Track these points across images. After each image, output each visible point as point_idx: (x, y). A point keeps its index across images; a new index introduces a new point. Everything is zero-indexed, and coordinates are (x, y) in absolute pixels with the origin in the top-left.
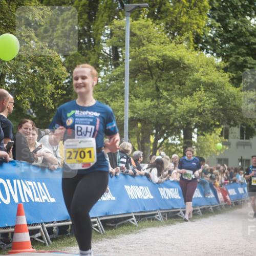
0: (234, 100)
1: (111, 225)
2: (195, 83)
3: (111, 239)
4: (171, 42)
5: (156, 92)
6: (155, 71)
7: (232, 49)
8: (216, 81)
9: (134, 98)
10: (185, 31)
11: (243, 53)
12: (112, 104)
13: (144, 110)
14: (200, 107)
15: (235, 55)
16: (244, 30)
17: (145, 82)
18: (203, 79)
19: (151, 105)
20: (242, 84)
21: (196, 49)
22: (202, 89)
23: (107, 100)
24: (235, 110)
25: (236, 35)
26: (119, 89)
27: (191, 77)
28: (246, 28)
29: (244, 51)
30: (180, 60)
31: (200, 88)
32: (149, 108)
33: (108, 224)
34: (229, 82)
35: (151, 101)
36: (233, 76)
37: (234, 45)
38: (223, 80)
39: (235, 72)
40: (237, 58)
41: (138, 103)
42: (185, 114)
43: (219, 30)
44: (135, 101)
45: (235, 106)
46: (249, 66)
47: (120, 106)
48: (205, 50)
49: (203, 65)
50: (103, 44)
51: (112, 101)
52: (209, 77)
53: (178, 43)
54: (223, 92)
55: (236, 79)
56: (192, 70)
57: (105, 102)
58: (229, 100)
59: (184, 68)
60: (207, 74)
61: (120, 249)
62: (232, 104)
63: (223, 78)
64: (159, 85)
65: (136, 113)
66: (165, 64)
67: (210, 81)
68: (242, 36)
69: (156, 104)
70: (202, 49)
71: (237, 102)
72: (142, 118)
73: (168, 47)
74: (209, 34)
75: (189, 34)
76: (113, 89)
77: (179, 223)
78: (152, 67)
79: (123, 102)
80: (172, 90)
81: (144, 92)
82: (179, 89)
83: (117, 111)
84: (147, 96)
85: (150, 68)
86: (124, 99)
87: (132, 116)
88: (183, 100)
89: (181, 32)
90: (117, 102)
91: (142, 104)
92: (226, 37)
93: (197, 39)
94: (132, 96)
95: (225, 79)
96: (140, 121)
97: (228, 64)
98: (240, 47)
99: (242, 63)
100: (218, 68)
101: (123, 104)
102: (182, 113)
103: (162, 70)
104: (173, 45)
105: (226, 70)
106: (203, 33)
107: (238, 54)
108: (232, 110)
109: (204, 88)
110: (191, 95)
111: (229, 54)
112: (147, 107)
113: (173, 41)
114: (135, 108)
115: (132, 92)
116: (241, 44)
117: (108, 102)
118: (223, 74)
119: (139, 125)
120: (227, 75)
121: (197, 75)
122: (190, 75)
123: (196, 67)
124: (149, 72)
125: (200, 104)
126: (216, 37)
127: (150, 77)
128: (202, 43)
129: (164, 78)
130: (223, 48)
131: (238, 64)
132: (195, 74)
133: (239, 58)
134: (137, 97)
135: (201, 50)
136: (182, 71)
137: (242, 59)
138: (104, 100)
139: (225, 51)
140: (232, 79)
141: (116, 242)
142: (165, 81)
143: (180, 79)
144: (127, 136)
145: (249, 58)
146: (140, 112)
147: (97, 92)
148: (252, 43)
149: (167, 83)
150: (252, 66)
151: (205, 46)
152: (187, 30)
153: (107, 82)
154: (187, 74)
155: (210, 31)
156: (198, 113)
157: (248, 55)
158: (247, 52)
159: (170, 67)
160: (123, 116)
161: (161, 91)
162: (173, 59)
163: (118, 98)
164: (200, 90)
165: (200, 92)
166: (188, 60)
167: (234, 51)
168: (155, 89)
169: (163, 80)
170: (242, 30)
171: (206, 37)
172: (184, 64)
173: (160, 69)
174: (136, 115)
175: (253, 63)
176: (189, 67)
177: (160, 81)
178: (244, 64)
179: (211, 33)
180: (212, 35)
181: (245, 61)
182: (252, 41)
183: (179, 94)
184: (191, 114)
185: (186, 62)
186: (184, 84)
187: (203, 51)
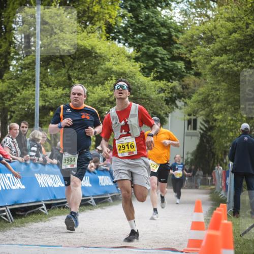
0: (145, 89)
1: (21, 213)
2: (107, 72)
3: (19, 227)
4: (83, 31)
5: (68, 81)
6: (67, 60)
7: (143, 39)
8: (127, 71)
9: (45, 86)
10: (97, 21)
11: (154, 43)
12: (23, 92)
13: (56, 99)
14: (111, 96)
15: (146, 45)
16: (155, 21)
17: (57, 71)
18: (115, 68)
19: (62, 94)
20: (152, 74)
21: (108, 38)
22: (114, 78)
23: (19, 88)
24: (145, 99)
25: (148, 26)
26: (30, 77)
27: (103, 67)
28: (156, 19)
29: (155, 41)
30: (92, 49)
31: (112, 77)
32: (61, 97)
33: (17, 213)
34: (140, 71)
35: (63, 90)
36: (144, 66)
37: (145, 36)
38: (134, 70)
39: (147, 62)
40: (148, 49)
41: (49, 92)
42: (96, 103)
43: (131, 20)
44: (46, 89)
45: (145, 95)
46: (160, 56)
47: (31, 94)
48: (117, 40)
49: (115, 54)
50: (14, 32)
51: (23, 89)
52: (120, 67)
53: (90, 33)
54: (134, 82)
55: (146, 68)
56: (104, 59)
57: (16, 90)
58: (140, 89)
59: (95, 57)
60: (118, 63)
61: (28, 237)
62: (143, 93)
63: (133, 68)
64: (70, 74)
65: (48, 101)
66: (77, 53)
67: (122, 71)
68: (153, 27)
69: (68, 93)
70: (114, 39)
71: (148, 92)
72: (54, 107)
73: (80, 36)
74: (122, 24)
75: (101, 24)
76: (24, 77)
77: (89, 211)
78: (64, 56)
79: (34, 91)
80: (84, 79)
81: (56, 81)
82: (91, 78)
83: (29, 99)
84: (59, 84)
85: (61, 57)
86: (35, 88)
87: (44, 104)
88: (95, 89)
89: (93, 21)
90: (28, 90)
91: (53, 93)
92: (137, 28)
93: (109, 29)
94: (44, 84)
95: (136, 68)
96: (52, 109)
97: (139, 54)
98: (151, 38)
99: (153, 53)
100: (129, 57)
101: (34, 92)
102: (94, 102)
103: (74, 59)
104: (85, 34)
105: (137, 59)
106: (116, 23)
107: (149, 44)
108: (143, 99)
109: (116, 77)
110: (103, 84)
111: (140, 44)
112: (59, 96)
113: (85, 31)
114: (47, 96)
115: (44, 81)
116: (153, 35)
117: (19, 90)
118: (134, 64)
119: (51, 113)
120: (138, 65)
121: (108, 65)
122: (102, 65)
123: (108, 57)
124: (61, 61)
125: (111, 93)
126: (129, 27)
127: (62, 65)
128: (114, 33)
129: (76, 67)
130: (135, 38)
131: (149, 54)
132: (107, 63)
133: (150, 48)
134: (48, 85)
135: (112, 40)
136: (94, 60)
137: (152, 49)
138: (15, 88)
139: (137, 41)
140: (142, 69)
141: (25, 231)
142: (77, 70)
143: (92, 68)
144: (38, 124)
145: (160, 49)
146: (51, 101)
147: (8, 80)
148: (163, 33)
149: (78, 72)
150: (163, 56)
151: (117, 35)
152: (99, 20)
153: (18, 70)
154: (99, 64)
155: (122, 21)
156: (110, 101)
157: (159, 45)
158: (158, 42)
159: (82, 55)
160: (34, 104)
161: (73, 79)
162: (85, 48)
163: (29, 86)
164: (111, 79)
165: (111, 82)
166: (100, 50)
167: (146, 41)
168: (67, 77)
169: (75, 69)
170: (153, 21)
171: (118, 27)
172: (96, 53)
173: (72, 58)
174: (47, 104)
175: (164, 53)
176: (101, 57)
177: (72, 70)
178: (155, 54)
179: (122, 23)
180: (124, 25)
181: (156, 51)
182: (163, 32)
183: (91, 83)
184: (102, 103)
185: (98, 51)
186: (96, 73)
187: (115, 41)
